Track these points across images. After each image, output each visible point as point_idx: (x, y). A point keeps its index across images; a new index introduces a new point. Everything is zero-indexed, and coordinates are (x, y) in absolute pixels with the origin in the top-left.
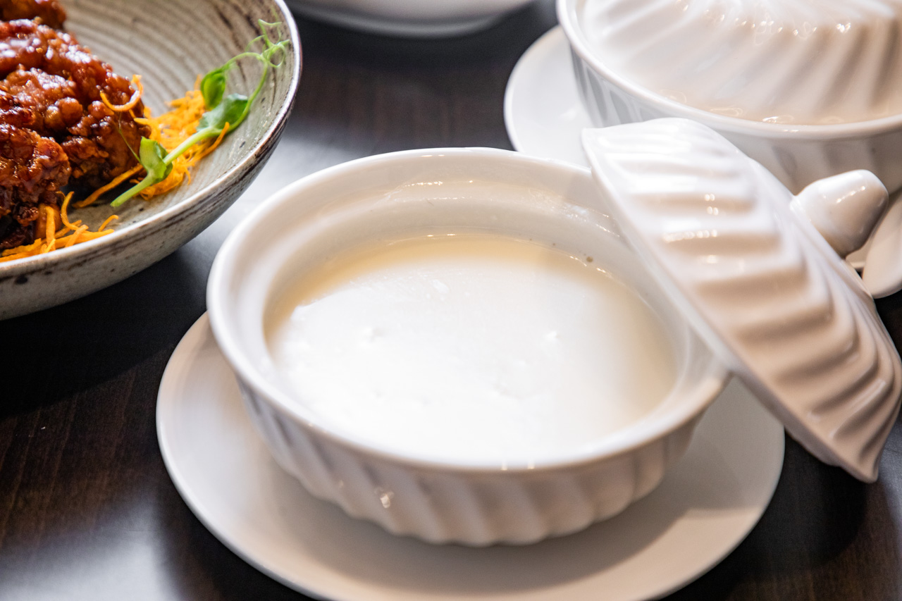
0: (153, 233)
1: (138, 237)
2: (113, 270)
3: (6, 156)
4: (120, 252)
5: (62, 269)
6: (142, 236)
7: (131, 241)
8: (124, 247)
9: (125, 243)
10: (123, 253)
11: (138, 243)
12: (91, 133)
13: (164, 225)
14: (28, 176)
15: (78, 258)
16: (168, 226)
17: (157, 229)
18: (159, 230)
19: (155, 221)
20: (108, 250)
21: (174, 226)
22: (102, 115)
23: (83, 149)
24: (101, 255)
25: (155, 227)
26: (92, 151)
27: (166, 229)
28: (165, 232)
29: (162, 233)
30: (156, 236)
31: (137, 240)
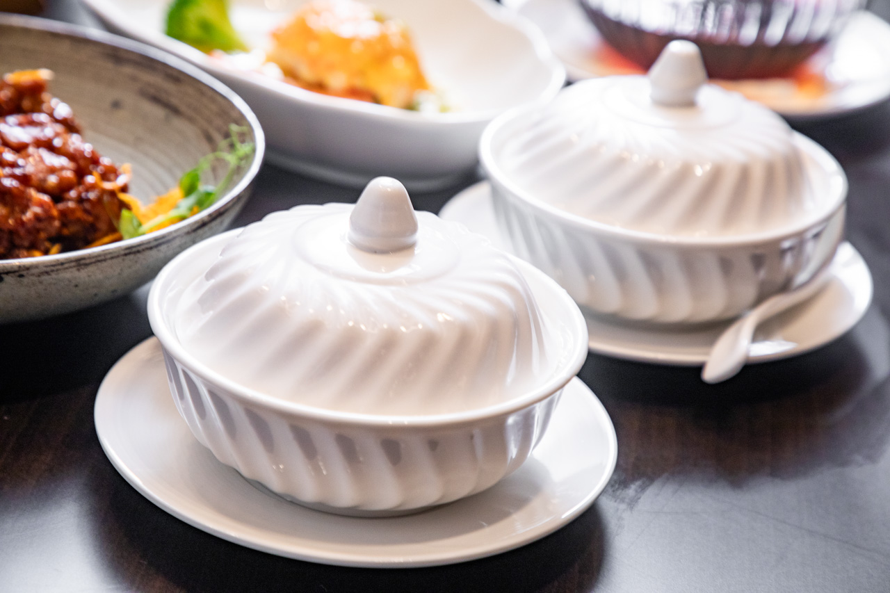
0: (112, 258)
1: (99, 258)
2: (76, 286)
3: (5, 204)
4: (83, 269)
5: (33, 275)
6: (103, 258)
7: (93, 260)
8: (86, 265)
9: (88, 261)
10: (86, 270)
11: (99, 264)
12: (80, 200)
13: (123, 252)
14: (22, 223)
15: (46, 266)
16: (126, 255)
17: (116, 255)
18: (118, 256)
19: (116, 248)
20: (73, 264)
21: (132, 257)
22: (92, 187)
23: (72, 211)
24: (67, 268)
25: (115, 252)
26: (79, 214)
27: (125, 257)
28: (123, 260)
29: (120, 259)
30: (115, 261)
31: (99, 261)
